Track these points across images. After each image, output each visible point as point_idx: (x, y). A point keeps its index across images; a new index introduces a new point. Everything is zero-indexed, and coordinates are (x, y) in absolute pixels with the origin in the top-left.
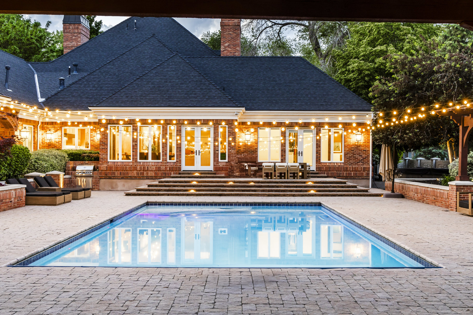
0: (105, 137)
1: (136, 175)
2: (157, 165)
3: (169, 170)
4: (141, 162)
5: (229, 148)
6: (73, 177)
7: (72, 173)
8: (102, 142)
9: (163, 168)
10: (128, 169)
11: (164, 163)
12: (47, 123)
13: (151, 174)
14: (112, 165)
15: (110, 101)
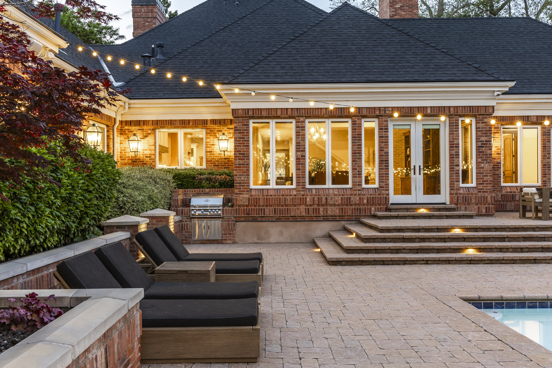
0: (244, 143)
1: (304, 214)
2: (343, 195)
3: (368, 204)
4: (312, 189)
5: (480, 160)
6: (185, 219)
7: (182, 212)
8: (238, 151)
9: (355, 199)
10: (288, 202)
11: (356, 190)
12: (130, 123)
13: (331, 211)
14: (258, 196)
15: (252, 75)
